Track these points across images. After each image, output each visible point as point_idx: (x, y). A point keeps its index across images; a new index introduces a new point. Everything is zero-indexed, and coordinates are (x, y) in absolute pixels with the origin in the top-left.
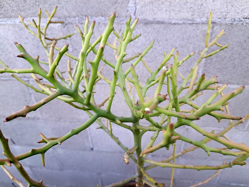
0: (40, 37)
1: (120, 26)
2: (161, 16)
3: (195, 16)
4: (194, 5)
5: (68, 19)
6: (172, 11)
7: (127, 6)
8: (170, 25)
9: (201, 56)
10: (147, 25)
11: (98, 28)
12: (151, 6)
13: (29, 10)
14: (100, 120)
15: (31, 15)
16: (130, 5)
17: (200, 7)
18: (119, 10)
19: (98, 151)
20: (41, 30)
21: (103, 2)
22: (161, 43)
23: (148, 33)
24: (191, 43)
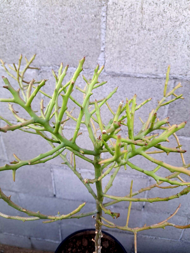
0: (18, 79)
1: (90, 76)
2: (127, 70)
3: (159, 72)
4: (158, 62)
5: (43, 67)
6: (137, 66)
7: (97, 60)
8: (135, 78)
9: (159, 104)
10: (114, 77)
11: (70, 77)
12: (119, 60)
13: (8, 57)
14: (66, 156)
15: (9, 62)
16: (99, 59)
17: (163, 64)
18: (90, 62)
19: (60, 198)
20: (20, 74)
21: (75, 55)
22: (126, 95)
23: (115, 84)
24: (154, 96)
